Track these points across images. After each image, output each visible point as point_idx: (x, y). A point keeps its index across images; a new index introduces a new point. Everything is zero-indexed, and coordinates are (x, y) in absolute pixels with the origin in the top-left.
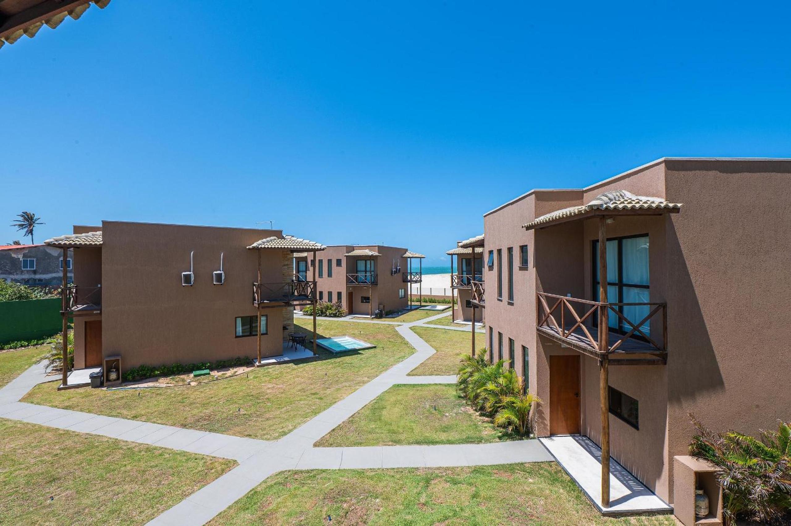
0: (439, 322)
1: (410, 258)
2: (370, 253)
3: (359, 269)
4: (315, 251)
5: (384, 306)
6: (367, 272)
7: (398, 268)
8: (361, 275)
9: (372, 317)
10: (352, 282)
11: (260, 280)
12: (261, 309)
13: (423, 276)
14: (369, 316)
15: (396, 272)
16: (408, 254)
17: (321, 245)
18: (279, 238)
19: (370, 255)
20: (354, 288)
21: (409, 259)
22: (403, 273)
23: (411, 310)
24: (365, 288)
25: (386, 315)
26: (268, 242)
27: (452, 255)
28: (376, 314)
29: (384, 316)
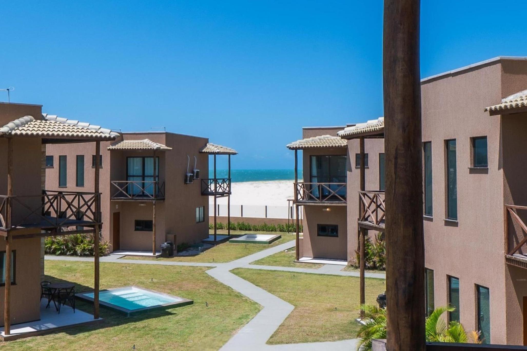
0: (272, 260)
1: (215, 154)
2: (155, 146)
3: (131, 172)
4: (98, 140)
5: (175, 236)
6: (145, 178)
7: (196, 171)
8: (136, 183)
9: (157, 254)
10: (121, 195)
11: (11, 190)
12: (11, 240)
13: (233, 184)
14: (151, 254)
15: (192, 178)
16: (210, 148)
17: (109, 131)
18: (37, 119)
19: (155, 148)
20: (122, 204)
21: (211, 157)
22: (202, 180)
23: (215, 243)
24: (142, 205)
25: (178, 251)
26: (23, 124)
27: (296, 149)
28: (164, 250)
29: (175, 252)
